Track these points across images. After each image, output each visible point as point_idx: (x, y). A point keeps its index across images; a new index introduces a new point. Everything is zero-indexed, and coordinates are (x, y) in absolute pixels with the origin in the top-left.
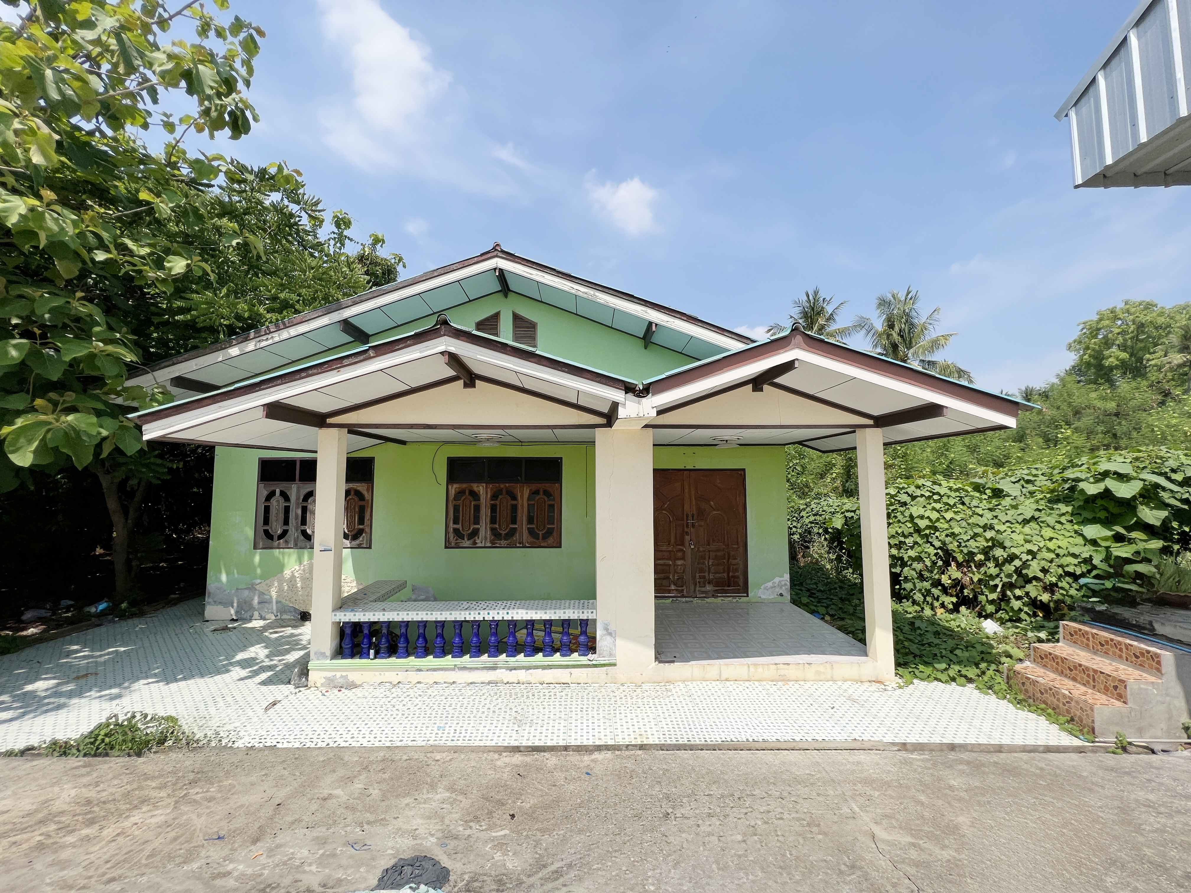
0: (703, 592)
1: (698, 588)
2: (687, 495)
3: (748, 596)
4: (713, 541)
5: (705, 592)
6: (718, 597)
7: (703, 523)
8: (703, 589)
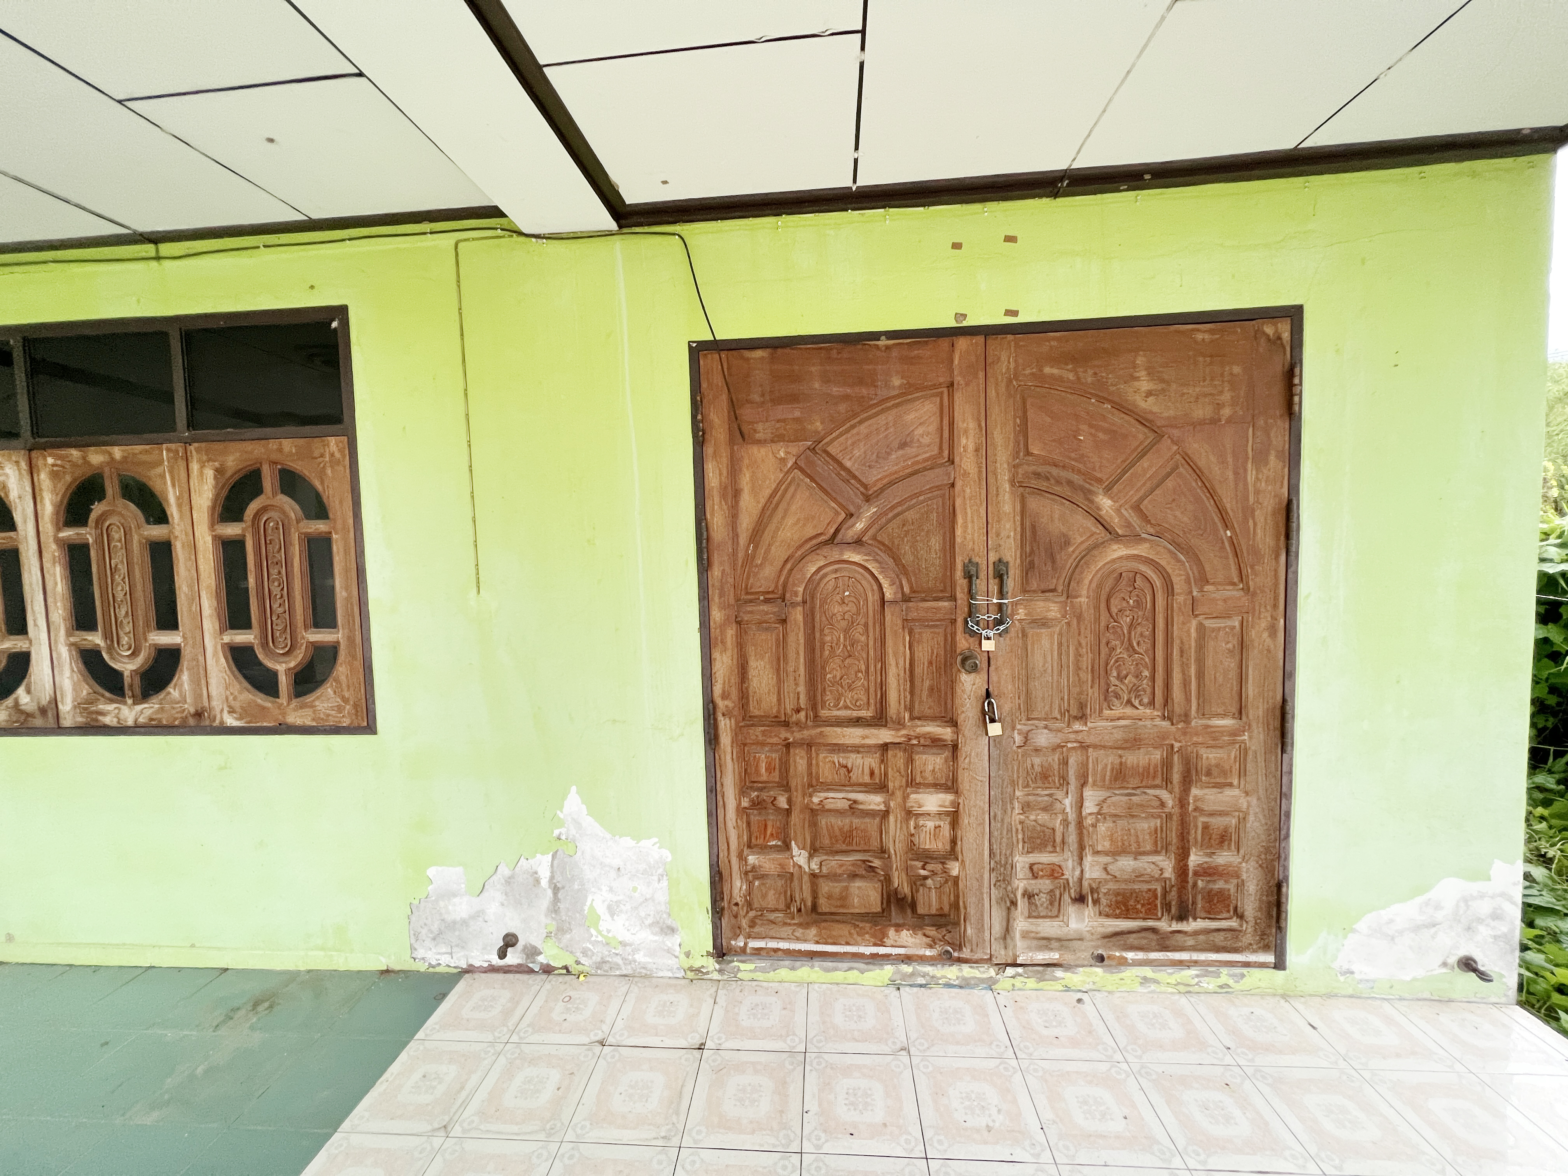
0: (1046, 942)
1: (1020, 924)
2: (967, 462)
3: (1280, 965)
4: (1108, 696)
5: (1062, 942)
6: (1123, 963)
7: (1052, 609)
8: (1048, 927)
